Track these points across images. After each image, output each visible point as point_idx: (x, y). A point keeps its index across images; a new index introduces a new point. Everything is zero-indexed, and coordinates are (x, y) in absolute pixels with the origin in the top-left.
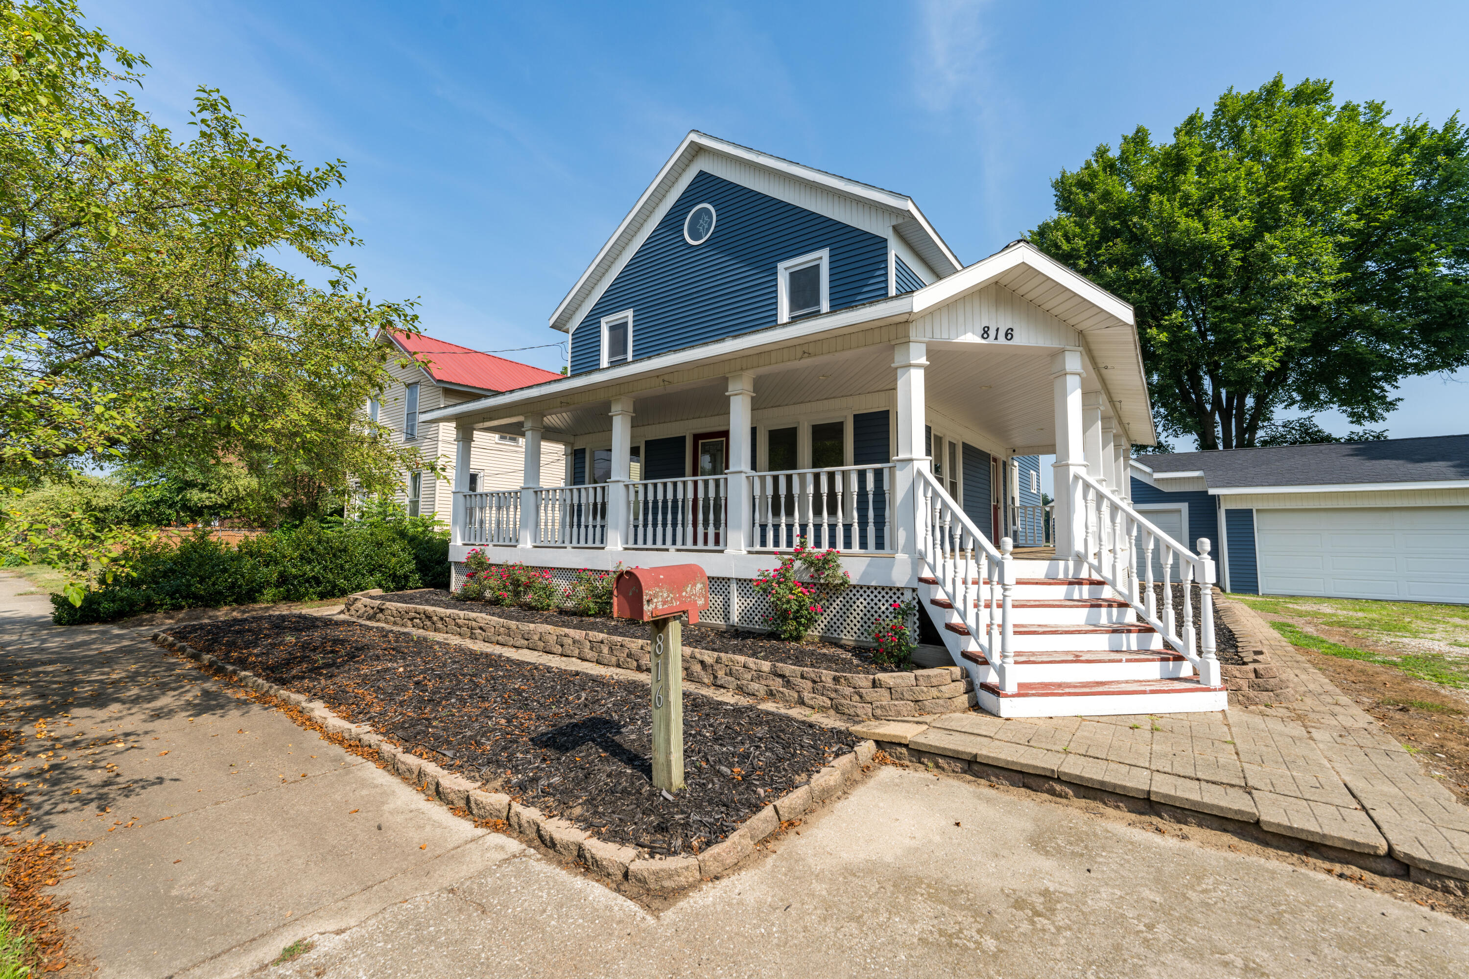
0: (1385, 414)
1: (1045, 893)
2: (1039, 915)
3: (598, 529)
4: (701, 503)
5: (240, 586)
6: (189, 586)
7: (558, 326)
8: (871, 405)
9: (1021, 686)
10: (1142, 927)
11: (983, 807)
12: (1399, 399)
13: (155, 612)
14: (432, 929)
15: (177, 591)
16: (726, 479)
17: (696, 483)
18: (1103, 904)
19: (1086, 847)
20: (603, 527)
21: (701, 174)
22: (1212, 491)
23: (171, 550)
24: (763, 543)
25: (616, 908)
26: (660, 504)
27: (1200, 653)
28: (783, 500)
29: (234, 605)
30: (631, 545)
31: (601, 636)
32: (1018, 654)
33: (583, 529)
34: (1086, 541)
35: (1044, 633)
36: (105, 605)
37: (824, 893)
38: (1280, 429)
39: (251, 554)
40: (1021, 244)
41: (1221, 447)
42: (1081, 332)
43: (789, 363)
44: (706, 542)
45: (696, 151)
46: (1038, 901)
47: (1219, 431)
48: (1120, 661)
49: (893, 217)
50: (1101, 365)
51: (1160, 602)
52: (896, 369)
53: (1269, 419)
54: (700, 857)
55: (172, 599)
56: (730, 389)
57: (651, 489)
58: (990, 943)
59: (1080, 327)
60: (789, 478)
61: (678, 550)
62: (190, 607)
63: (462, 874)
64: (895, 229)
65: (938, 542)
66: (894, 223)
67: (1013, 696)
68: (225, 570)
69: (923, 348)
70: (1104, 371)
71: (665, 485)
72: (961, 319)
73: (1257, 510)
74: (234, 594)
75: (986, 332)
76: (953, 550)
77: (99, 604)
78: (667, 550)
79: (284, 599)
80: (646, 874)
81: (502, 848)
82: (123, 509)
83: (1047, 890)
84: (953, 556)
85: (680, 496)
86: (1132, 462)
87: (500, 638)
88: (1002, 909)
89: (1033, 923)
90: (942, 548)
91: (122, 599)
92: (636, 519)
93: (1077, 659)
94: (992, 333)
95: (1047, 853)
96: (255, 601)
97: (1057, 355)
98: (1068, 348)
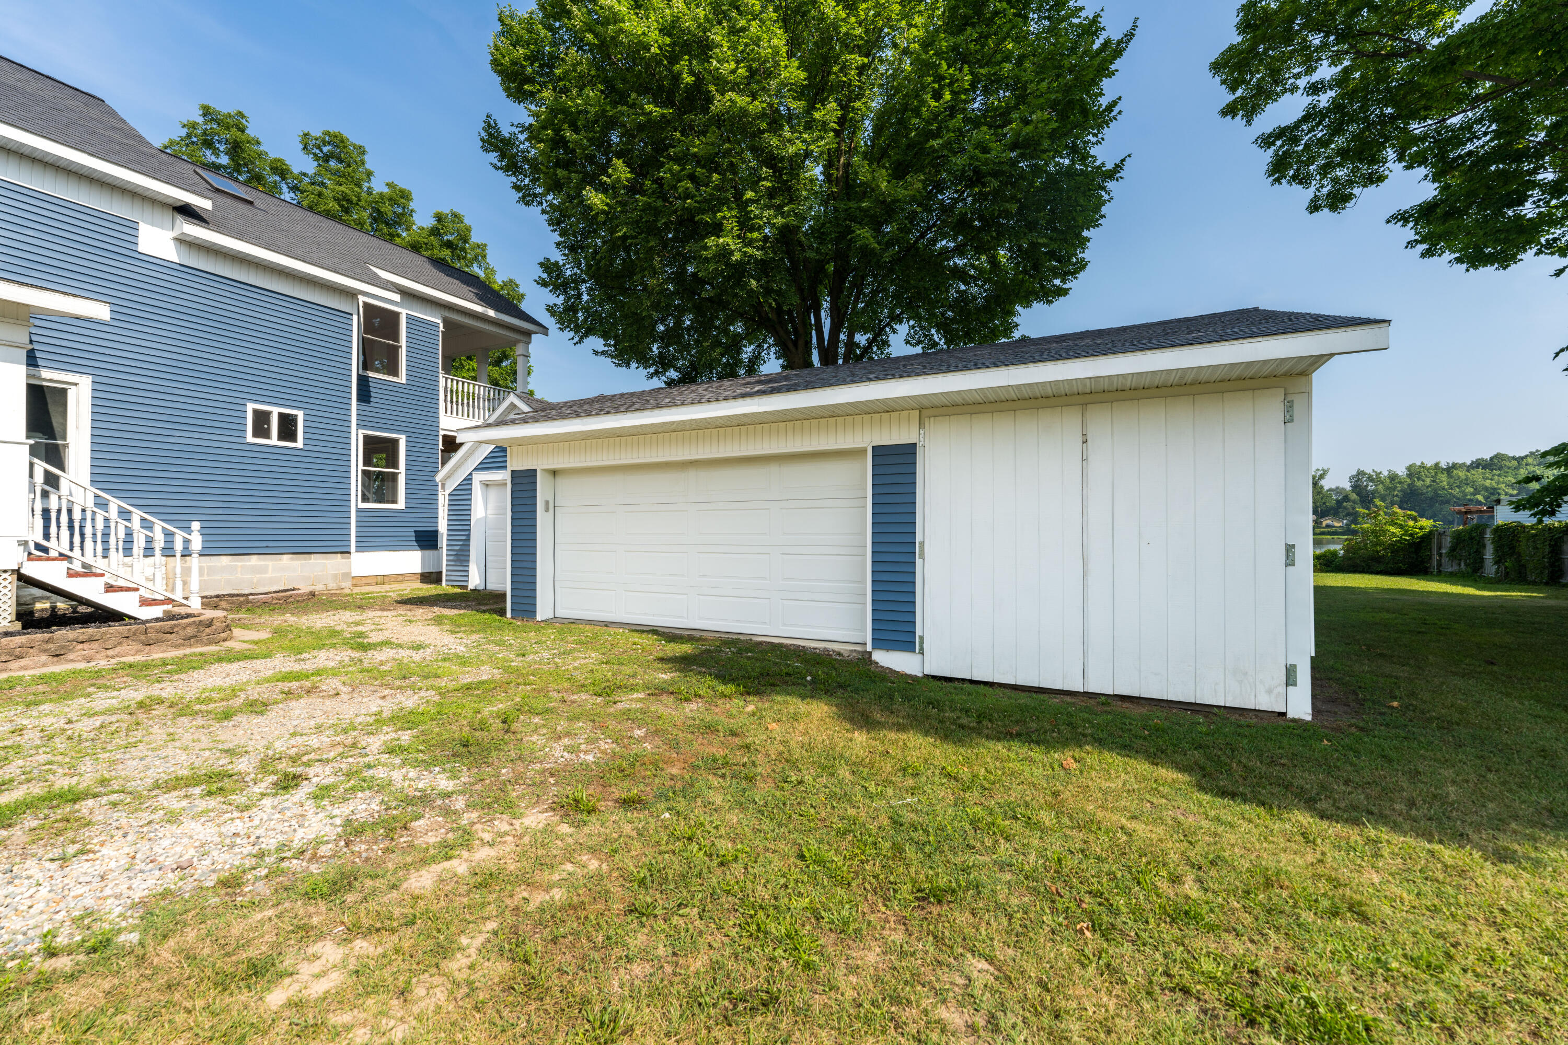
73: (554, 473)
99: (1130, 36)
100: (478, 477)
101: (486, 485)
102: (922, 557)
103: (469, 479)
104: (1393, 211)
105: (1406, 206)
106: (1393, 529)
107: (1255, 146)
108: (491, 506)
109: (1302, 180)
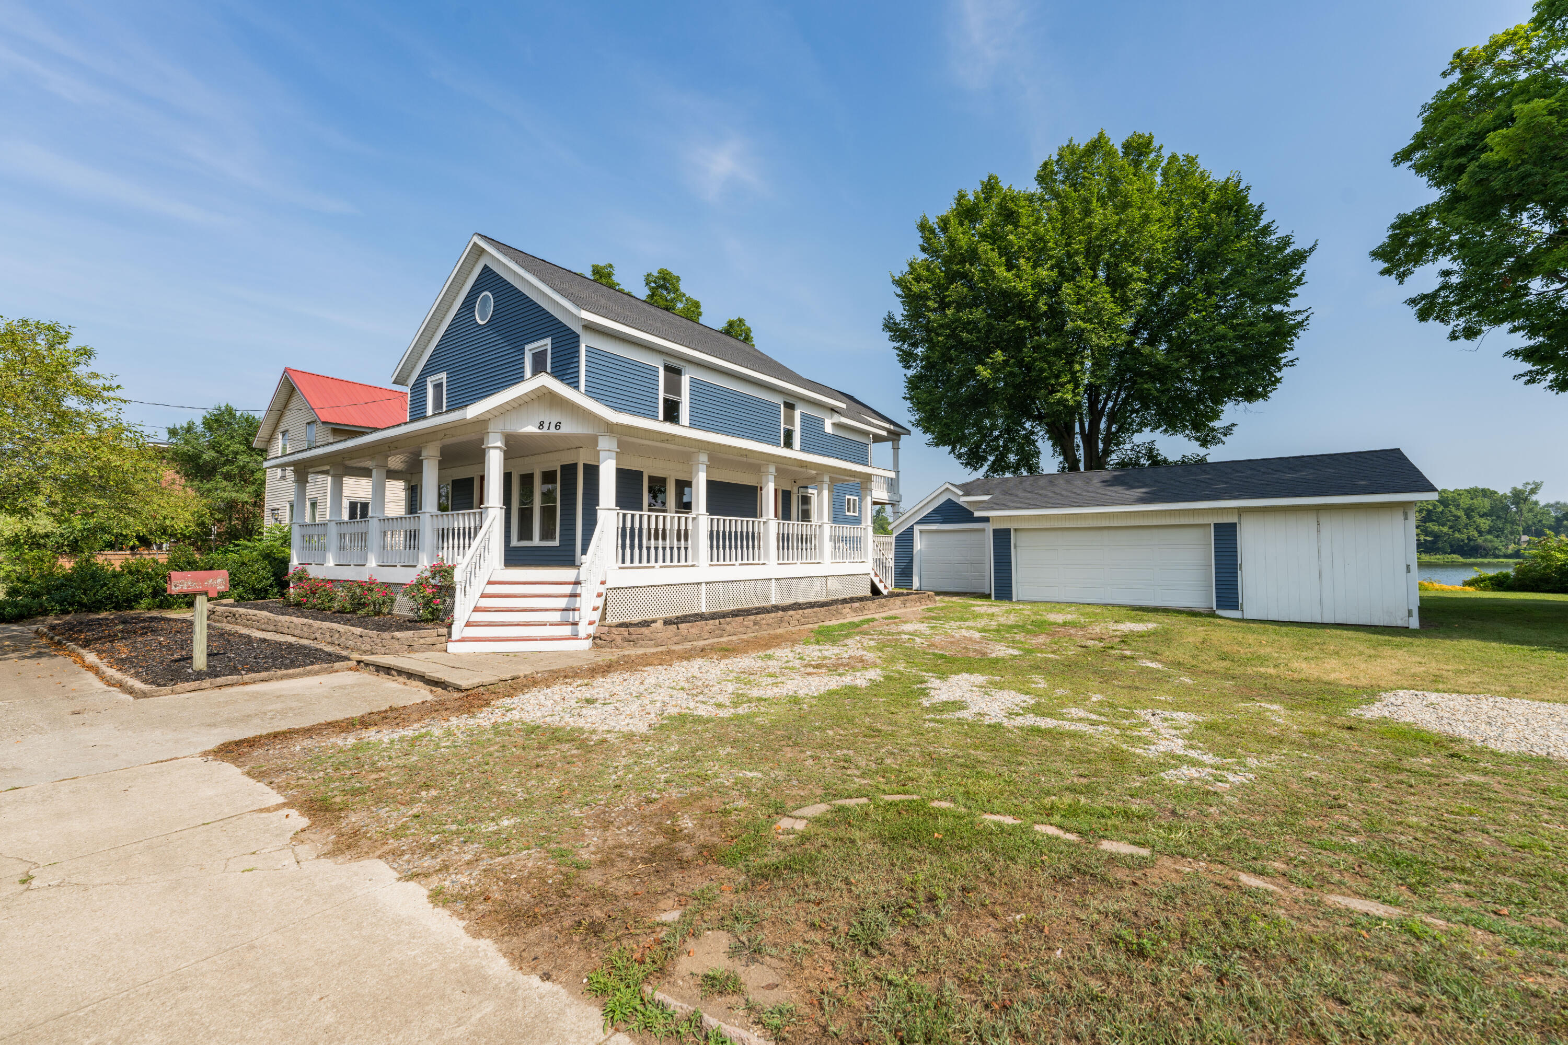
0: (1223, 438)
5: (117, 597)
6: (73, 596)
12: (1233, 425)
13: (47, 615)
15: (65, 600)
23: (64, 570)
29: (113, 611)
36: (9, 610)
38: (1129, 452)
39: (130, 572)
55: (61, 606)
62: (76, 612)
68: (105, 585)
69: (499, 436)
73: (1016, 530)
74: (112, 602)
77: (4, 609)
79: (158, 607)
82: (62, 535)
91: (22, 606)
96: (131, 608)
99: (1312, 249)
100: (917, 528)
101: (921, 532)
102: (1241, 569)
103: (912, 528)
104: (1508, 349)
105: (1516, 347)
106: (1559, 555)
107: (1405, 305)
108: (923, 543)
109: (1443, 318)
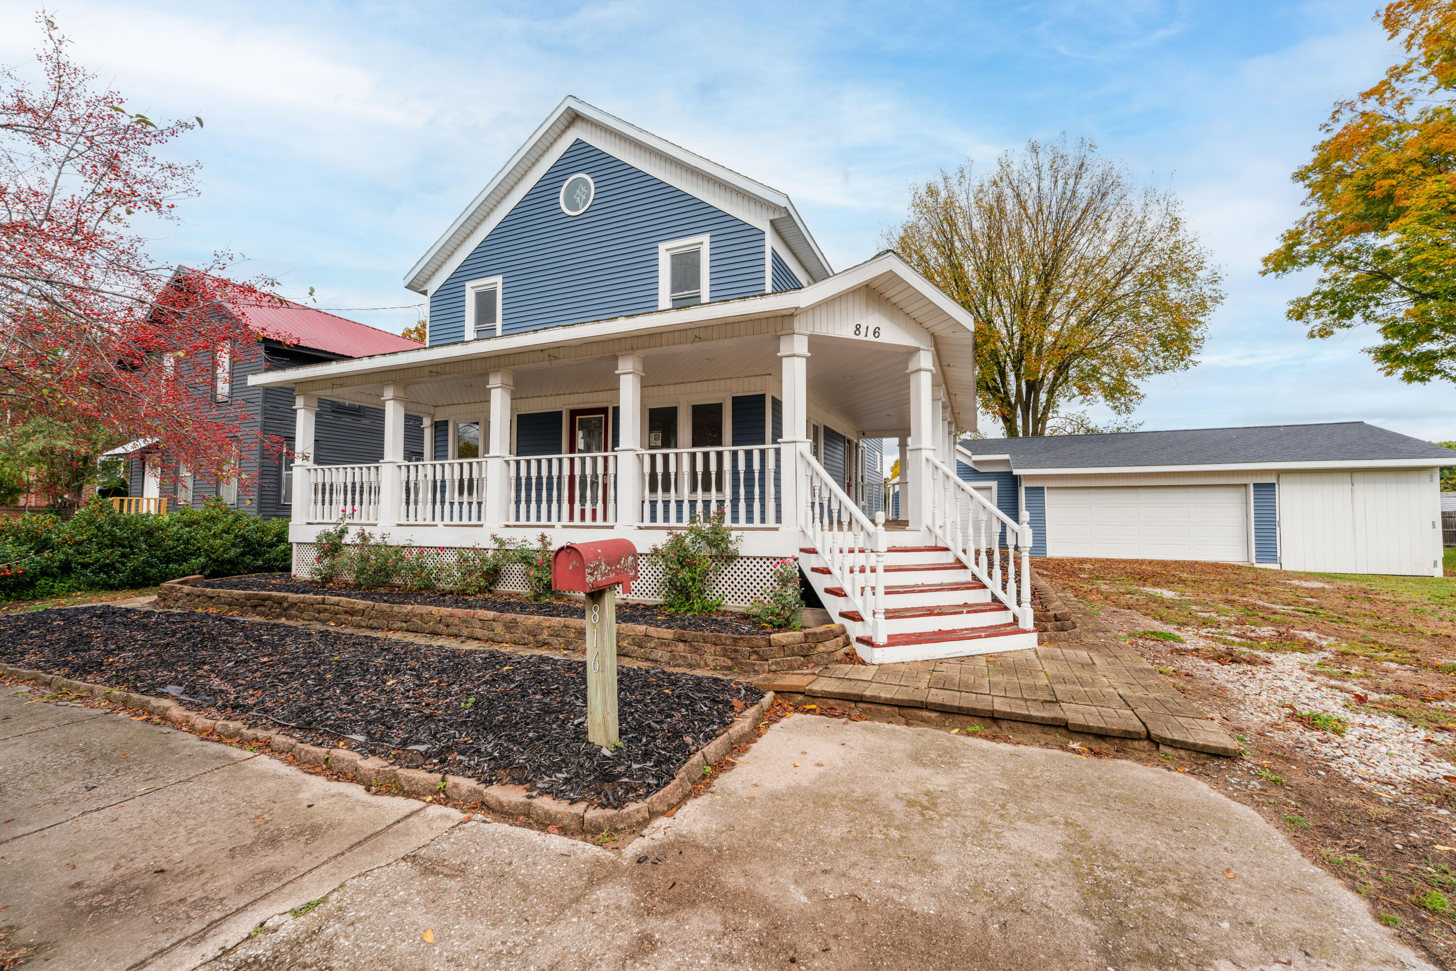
1: (928, 793)
2: (927, 808)
3: (475, 506)
4: (577, 480)
7: (416, 286)
8: (748, 388)
9: (889, 637)
10: (997, 807)
11: (869, 737)
14: (402, 893)
16: (616, 457)
17: (572, 460)
18: (970, 795)
19: (951, 757)
20: (480, 504)
21: (578, 142)
22: (1016, 472)
24: (653, 518)
25: (579, 852)
26: (545, 481)
27: (1019, 603)
28: (660, 478)
30: (512, 522)
31: (491, 614)
32: (887, 611)
33: (447, 506)
34: (934, 514)
35: (904, 592)
37: (759, 816)
40: (890, 254)
41: (1021, 435)
42: (933, 335)
43: (679, 346)
44: (594, 518)
45: (574, 118)
46: (924, 800)
47: (1019, 422)
48: (962, 613)
49: (771, 211)
50: (945, 363)
51: (991, 565)
52: (782, 357)
53: (1057, 412)
54: (648, 800)
56: (620, 367)
57: (523, 465)
58: (895, 834)
59: (933, 330)
60: (666, 457)
61: (564, 527)
63: (415, 844)
64: (772, 222)
65: (817, 516)
66: (772, 218)
67: (884, 646)
70: (946, 368)
71: (539, 462)
72: (837, 317)
75: (858, 329)
76: (831, 523)
78: (553, 527)
80: (601, 820)
81: (448, 817)
83: (929, 791)
84: (831, 529)
85: (555, 472)
86: (958, 447)
87: (371, 622)
88: (898, 807)
89: (923, 815)
90: (821, 522)
92: (518, 496)
93: (930, 612)
94: (863, 330)
95: (924, 765)
97: (912, 352)
98: (922, 347)
